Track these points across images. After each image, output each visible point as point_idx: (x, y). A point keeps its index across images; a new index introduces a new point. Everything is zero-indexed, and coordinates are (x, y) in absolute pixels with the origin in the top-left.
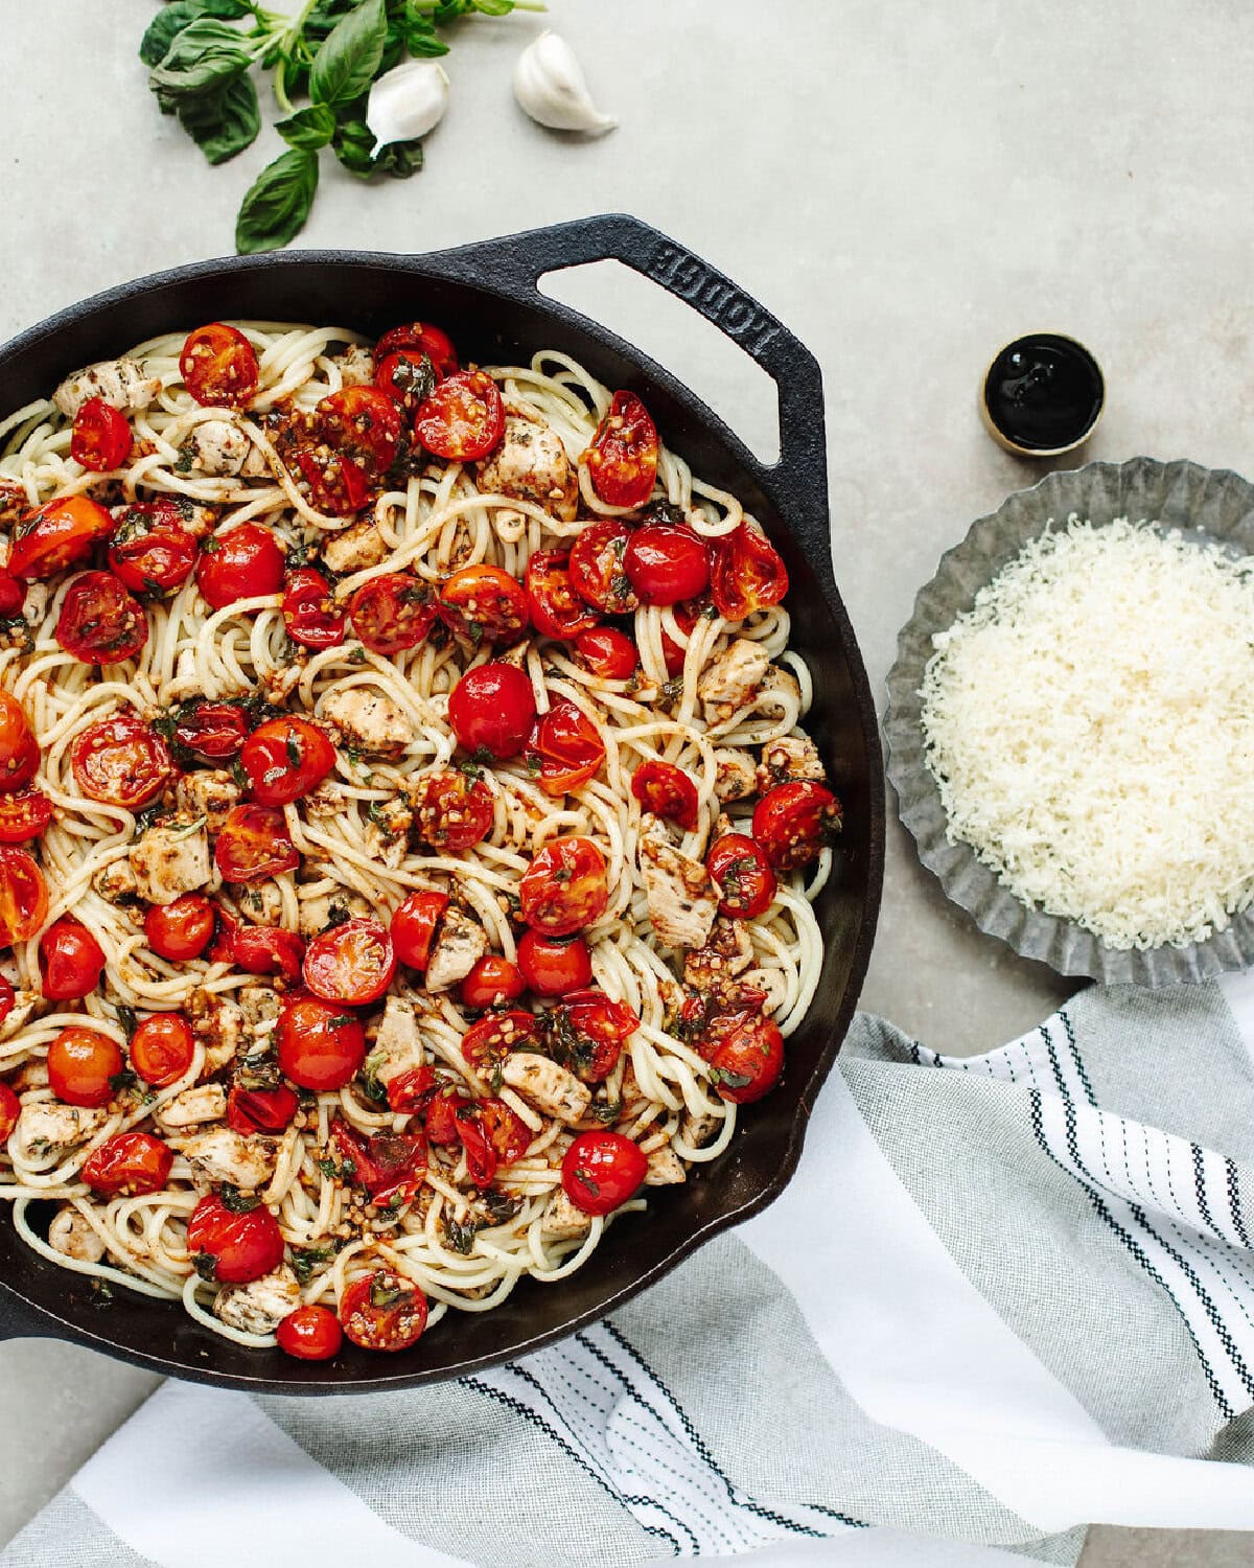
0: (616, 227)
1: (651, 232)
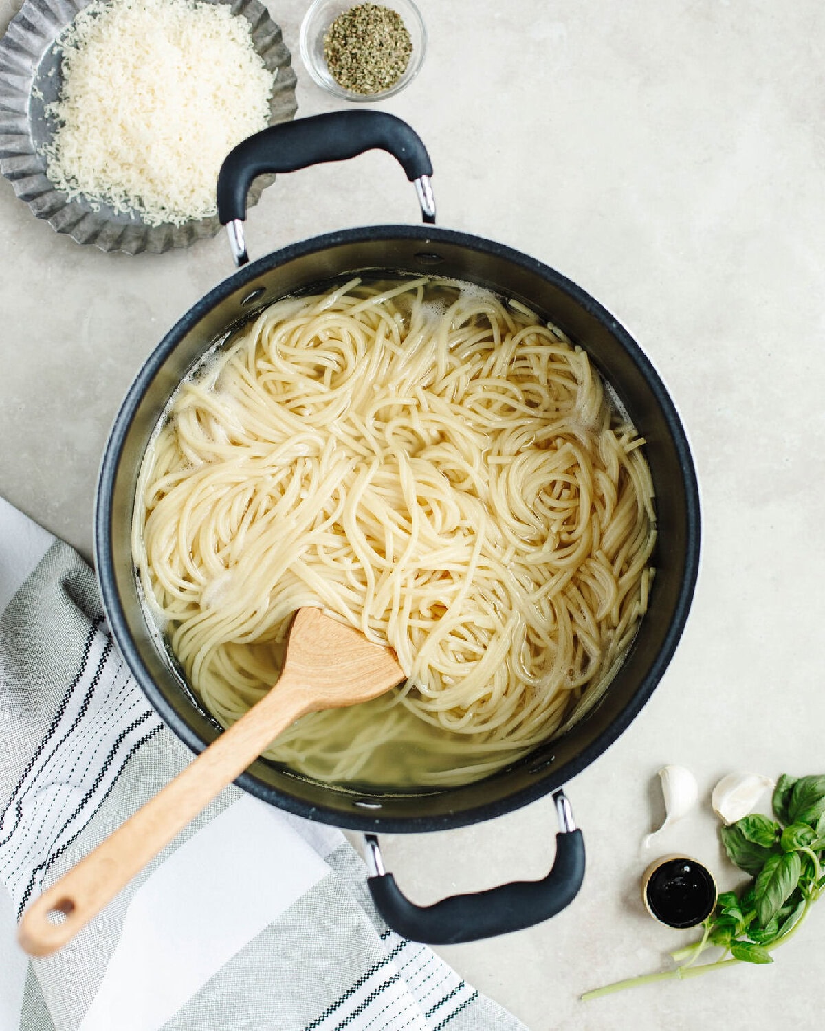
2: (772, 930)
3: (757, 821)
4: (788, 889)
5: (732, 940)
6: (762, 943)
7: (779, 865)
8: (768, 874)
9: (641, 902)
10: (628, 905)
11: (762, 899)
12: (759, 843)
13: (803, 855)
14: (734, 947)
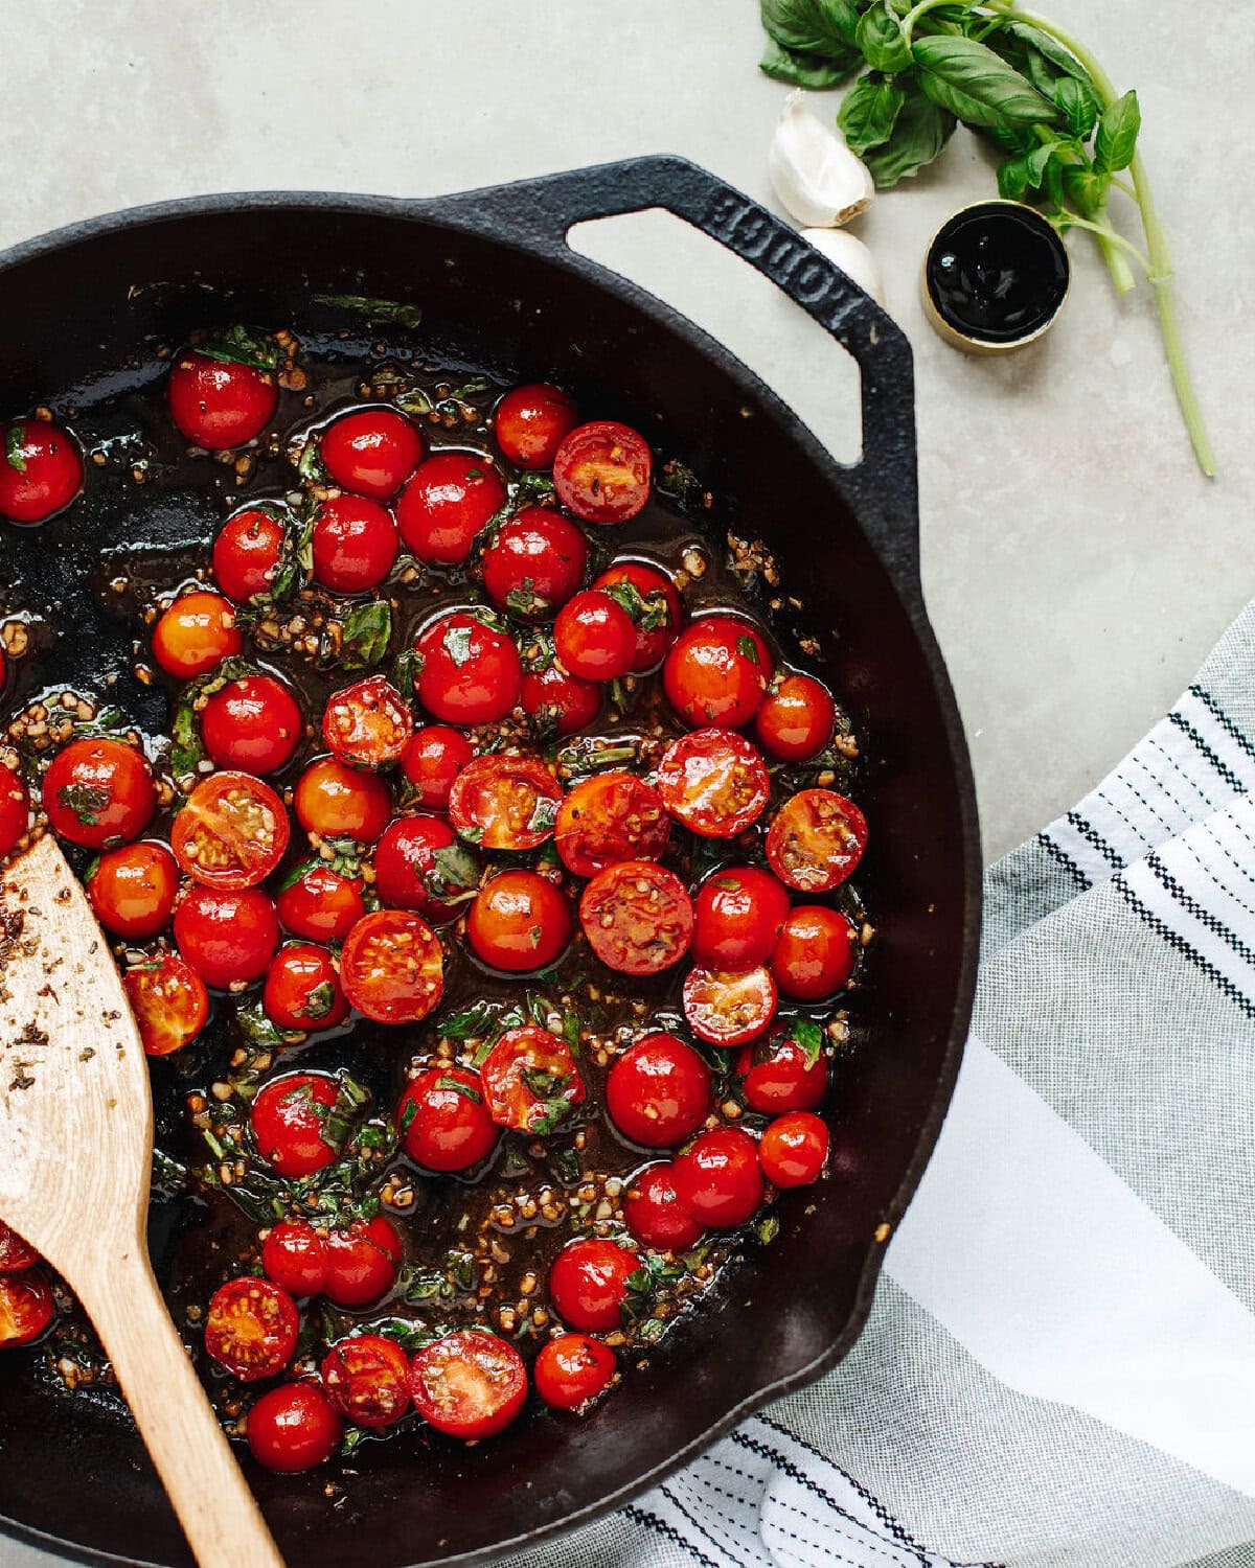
0: (665, 170)
1: (707, 178)
2: (1073, 88)
3: (852, 119)
4: (988, 61)
5: (1095, 172)
6: (1098, 111)
7: (939, 75)
8: (958, 101)
9: (1019, 355)
10: (1023, 382)
11: (1007, 116)
12: (896, 115)
13: (920, 29)
14: (1109, 167)
